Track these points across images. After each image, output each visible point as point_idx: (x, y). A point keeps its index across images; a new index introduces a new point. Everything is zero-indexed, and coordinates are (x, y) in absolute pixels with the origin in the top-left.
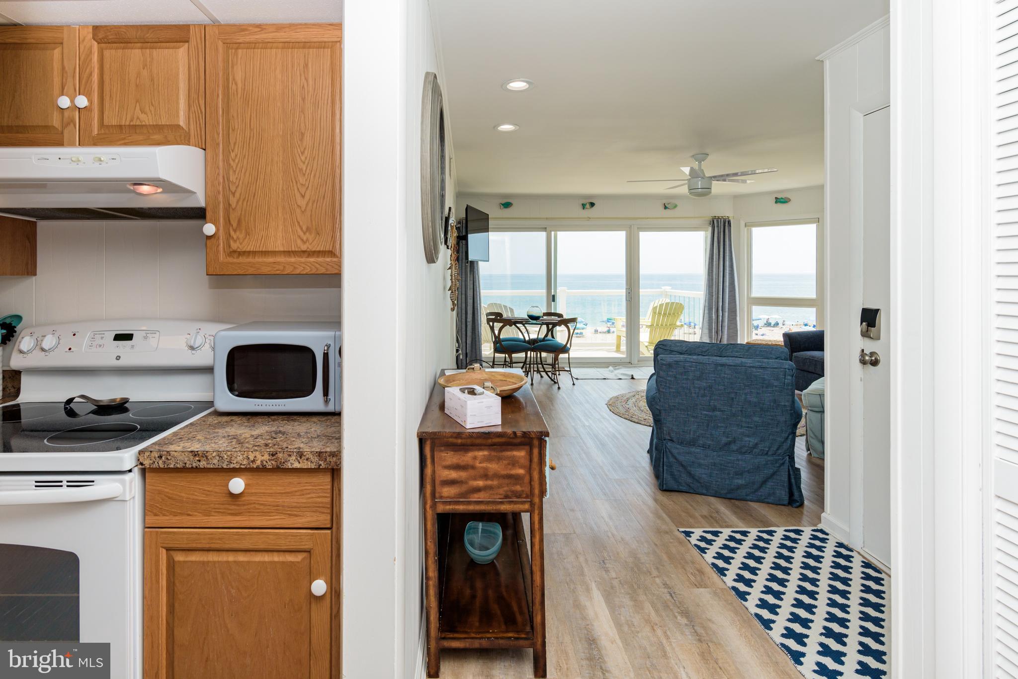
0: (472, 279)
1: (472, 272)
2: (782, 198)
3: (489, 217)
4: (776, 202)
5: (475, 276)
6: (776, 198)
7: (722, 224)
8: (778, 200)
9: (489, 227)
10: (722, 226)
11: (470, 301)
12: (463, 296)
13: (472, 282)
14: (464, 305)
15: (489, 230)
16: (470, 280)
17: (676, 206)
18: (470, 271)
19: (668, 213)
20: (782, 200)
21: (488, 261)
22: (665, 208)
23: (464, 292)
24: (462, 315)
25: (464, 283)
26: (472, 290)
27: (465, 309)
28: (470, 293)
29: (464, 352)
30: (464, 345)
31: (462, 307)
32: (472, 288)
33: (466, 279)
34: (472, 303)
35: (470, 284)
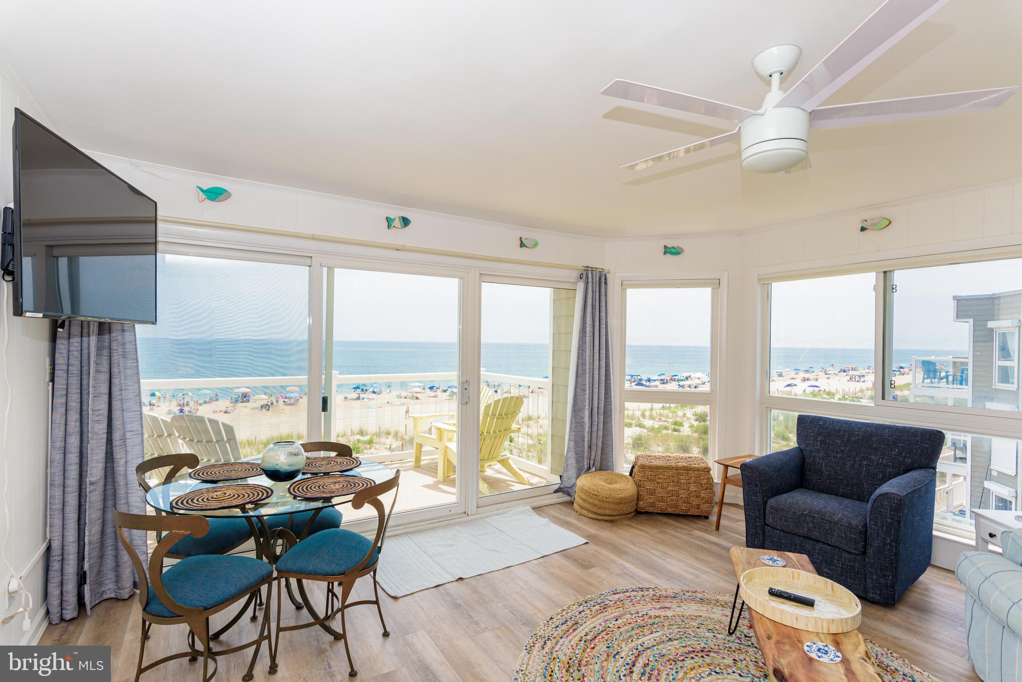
0: (105, 368)
1: (106, 352)
2: (673, 247)
3: (158, 208)
4: (665, 253)
6: (665, 246)
7: (598, 279)
8: (669, 250)
9: (159, 239)
10: (598, 282)
11: (97, 429)
12: (74, 416)
13: (106, 377)
14: (74, 441)
16: (98, 371)
17: (536, 245)
18: (99, 349)
19: (524, 254)
20: (673, 250)
21: (154, 322)
22: (522, 245)
23: (74, 404)
24: (67, 467)
25: (74, 381)
26: (106, 398)
27: (77, 450)
28: (97, 406)
29: (71, 568)
30: (72, 549)
31: (68, 446)
32: (107, 391)
33: (85, 369)
34: (106, 431)
35: (97, 385)
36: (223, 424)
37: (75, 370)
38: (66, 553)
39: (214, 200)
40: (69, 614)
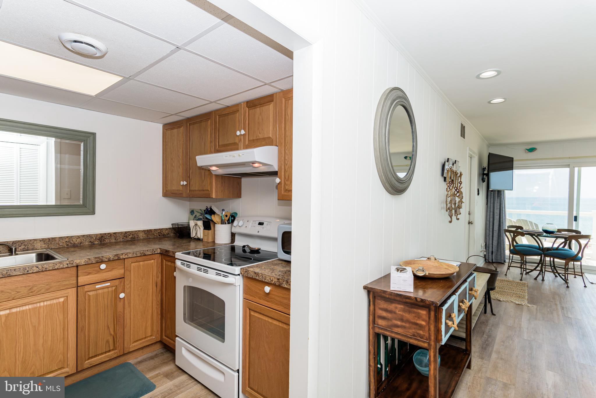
0: (499, 202)
1: (499, 197)
3: (514, 159)
5: (501, 200)
11: (497, 217)
12: (492, 213)
13: (499, 204)
14: (491, 219)
15: (514, 168)
16: (497, 203)
18: (498, 197)
21: (512, 190)
23: (492, 211)
24: (490, 226)
25: (492, 205)
26: (499, 210)
27: (492, 222)
28: (497, 211)
29: (491, 250)
30: (491, 245)
31: (490, 220)
32: (499, 208)
33: (494, 202)
34: (499, 218)
35: (497, 206)
36: (534, 223)
37: (492, 202)
38: (490, 246)
39: (531, 152)
40: (490, 261)
